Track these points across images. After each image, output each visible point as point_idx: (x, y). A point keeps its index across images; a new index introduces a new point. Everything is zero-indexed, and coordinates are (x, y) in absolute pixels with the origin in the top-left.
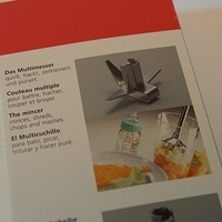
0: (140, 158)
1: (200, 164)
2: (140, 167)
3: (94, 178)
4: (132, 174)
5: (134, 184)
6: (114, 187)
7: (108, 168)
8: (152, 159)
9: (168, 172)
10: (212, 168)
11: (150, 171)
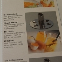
0: (36, 1)
1: (52, 4)
2: (36, 3)
3: (24, 5)
4: (34, 5)
5: (34, 7)
6: (29, 7)
7: (28, 3)
8: (39, 2)
9: (43, 5)
10: (55, 5)
11: (38, 4)
